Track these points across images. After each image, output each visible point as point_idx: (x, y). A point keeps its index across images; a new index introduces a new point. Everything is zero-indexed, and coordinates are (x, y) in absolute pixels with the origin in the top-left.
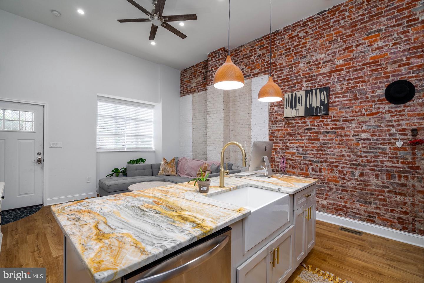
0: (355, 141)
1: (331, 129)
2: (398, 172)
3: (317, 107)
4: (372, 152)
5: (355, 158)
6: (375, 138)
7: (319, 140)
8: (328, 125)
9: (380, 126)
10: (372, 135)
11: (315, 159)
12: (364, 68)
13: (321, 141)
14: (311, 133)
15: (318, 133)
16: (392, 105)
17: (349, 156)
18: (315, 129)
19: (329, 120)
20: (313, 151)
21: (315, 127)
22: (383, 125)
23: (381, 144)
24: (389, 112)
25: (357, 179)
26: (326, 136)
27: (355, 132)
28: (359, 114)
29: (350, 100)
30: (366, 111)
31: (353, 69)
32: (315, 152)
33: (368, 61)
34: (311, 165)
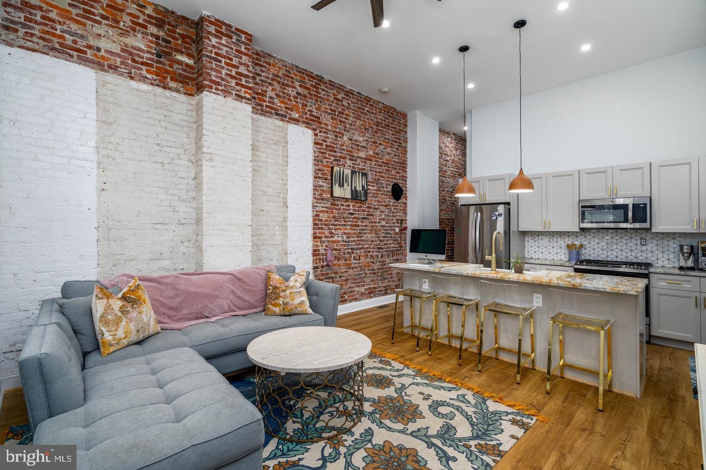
0: (379, 228)
1: (367, 215)
2: (397, 250)
3: (360, 191)
4: (387, 237)
5: (378, 242)
6: (388, 225)
7: (358, 226)
8: (364, 211)
9: (390, 216)
10: (387, 223)
11: (356, 247)
12: (382, 166)
13: (360, 227)
14: (354, 218)
15: (358, 219)
16: (394, 201)
17: (376, 241)
18: (356, 214)
19: (365, 206)
20: (354, 237)
21: (356, 212)
22: (391, 215)
23: (390, 230)
24: (393, 206)
25: (380, 261)
26: (363, 222)
27: (379, 219)
28: (381, 204)
29: (376, 190)
30: (384, 202)
31: (378, 163)
32: (356, 239)
33: (384, 161)
34: (353, 253)
